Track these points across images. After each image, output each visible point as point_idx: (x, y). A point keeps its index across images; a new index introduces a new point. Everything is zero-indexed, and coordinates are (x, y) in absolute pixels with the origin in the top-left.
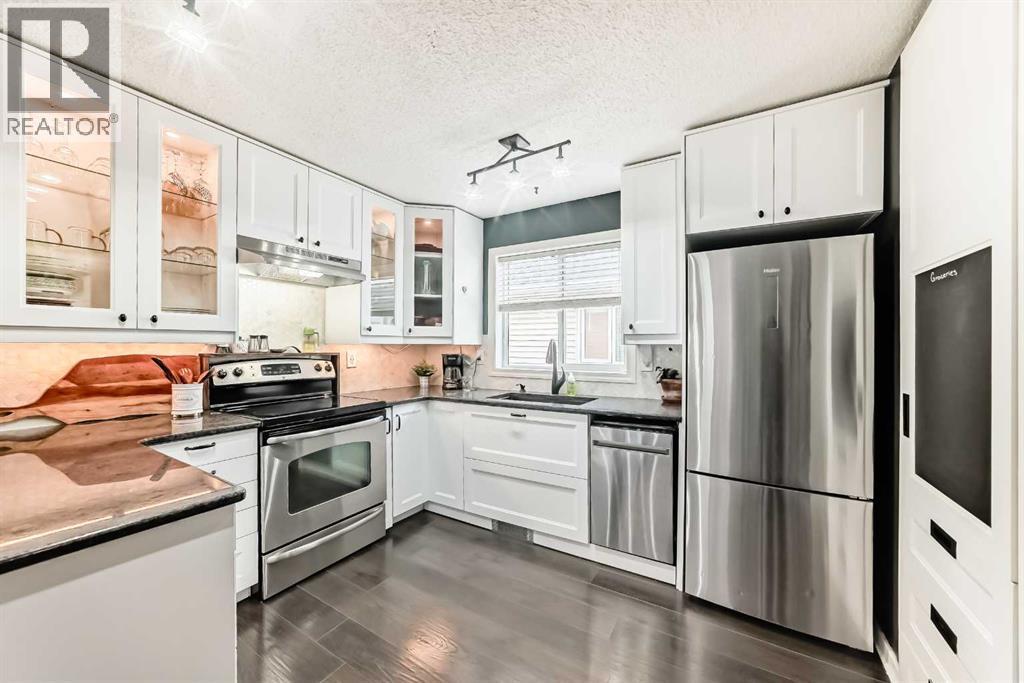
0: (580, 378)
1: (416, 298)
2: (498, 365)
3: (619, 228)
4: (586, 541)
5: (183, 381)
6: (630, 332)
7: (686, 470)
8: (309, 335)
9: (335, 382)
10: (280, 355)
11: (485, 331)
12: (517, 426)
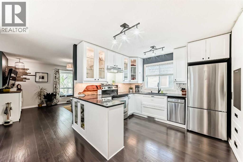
0: (163, 90)
1: (131, 75)
2: (146, 87)
3: (173, 60)
4: (167, 120)
5: (99, 89)
6: (175, 81)
7: (187, 107)
8: (113, 82)
9: (117, 90)
10: (110, 85)
11: (143, 81)
12: (152, 98)
